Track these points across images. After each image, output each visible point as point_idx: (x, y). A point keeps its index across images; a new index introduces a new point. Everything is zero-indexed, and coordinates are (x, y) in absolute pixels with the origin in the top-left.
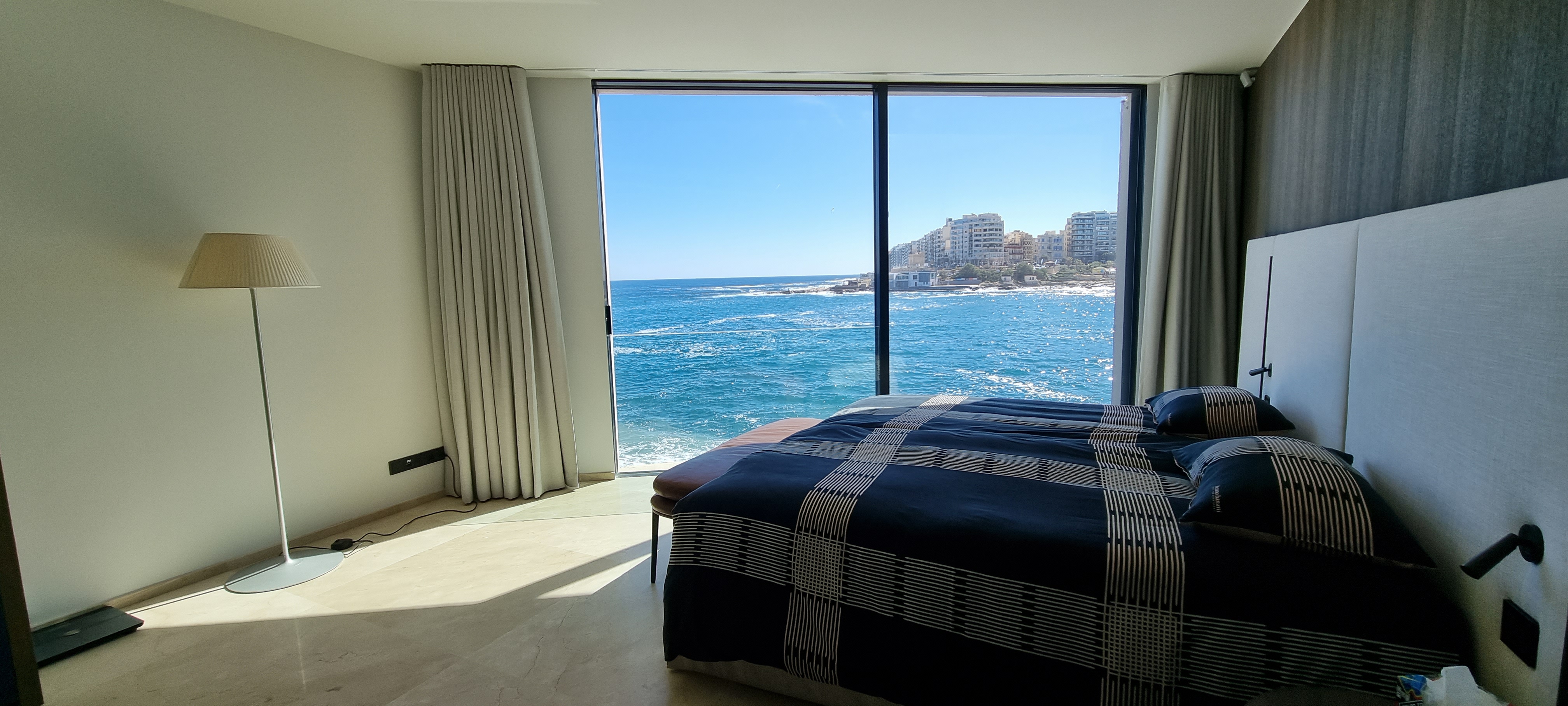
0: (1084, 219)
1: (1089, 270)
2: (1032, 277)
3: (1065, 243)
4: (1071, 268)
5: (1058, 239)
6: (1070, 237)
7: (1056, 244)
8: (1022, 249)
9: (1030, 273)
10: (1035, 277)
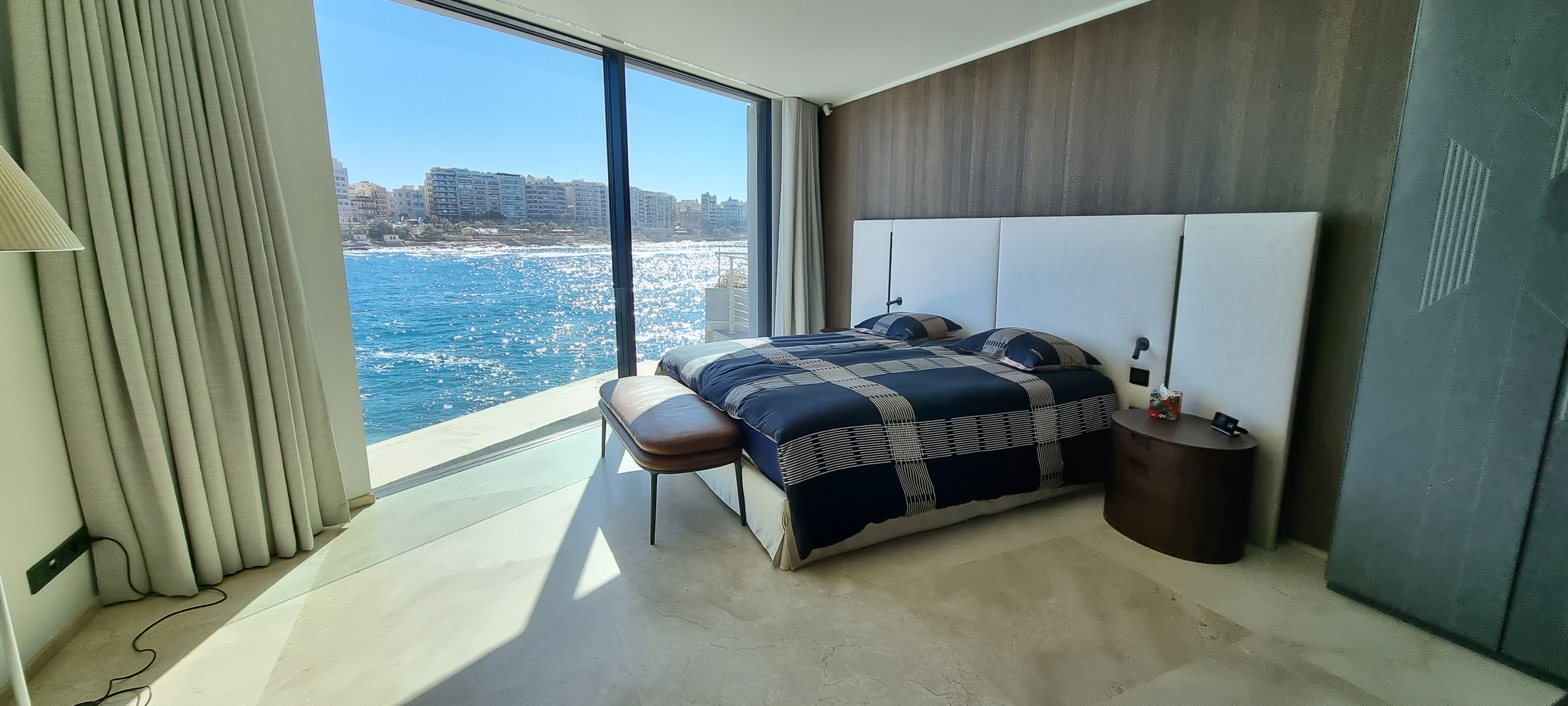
0: (444, 176)
1: (457, 231)
2: (393, 236)
3: (426, 200)
4: (438, 227)
5: (418, 195)
6: (431, 193)
7: (416, 201)
8: (375, 203)
9: (390, 231)
10: (397, 237)
